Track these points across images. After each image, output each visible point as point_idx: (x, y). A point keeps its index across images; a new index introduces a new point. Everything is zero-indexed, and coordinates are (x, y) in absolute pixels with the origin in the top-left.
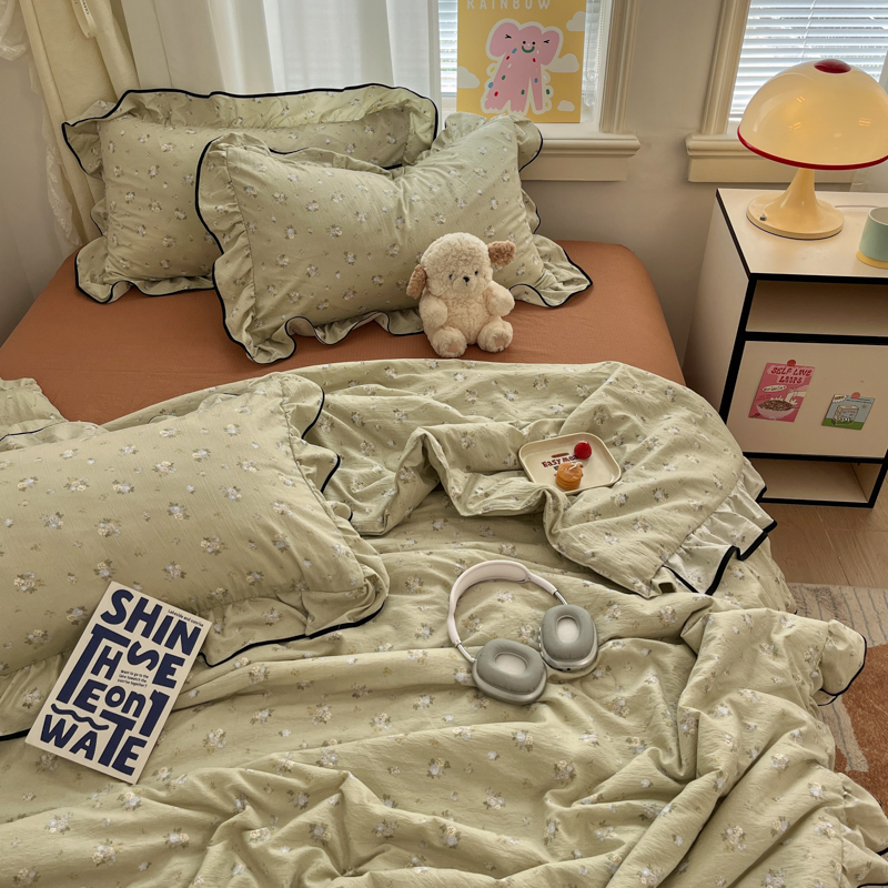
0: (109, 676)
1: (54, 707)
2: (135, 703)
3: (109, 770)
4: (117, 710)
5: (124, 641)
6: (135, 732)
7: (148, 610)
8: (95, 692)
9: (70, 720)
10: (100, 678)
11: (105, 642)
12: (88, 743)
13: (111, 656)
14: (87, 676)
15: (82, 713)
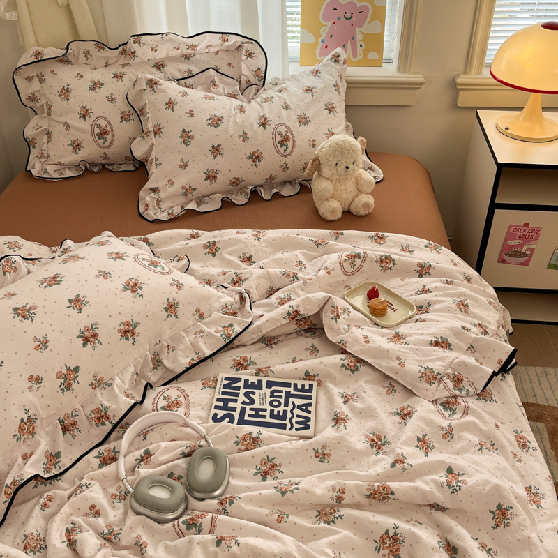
0: (265, 410)
1: (290, 430)
2: (275, 394)
3: (314, 394)
4: (282, 401)
5: (243, 410)
6: (291, 390)
7: (221, 404)
8: (276, 413)
9: (294, 420)
10: (268, 414)
11: (246, 418)
12: (304, 408)
13: (253, 413)
14: (268, 420)
15: (289, 415)
